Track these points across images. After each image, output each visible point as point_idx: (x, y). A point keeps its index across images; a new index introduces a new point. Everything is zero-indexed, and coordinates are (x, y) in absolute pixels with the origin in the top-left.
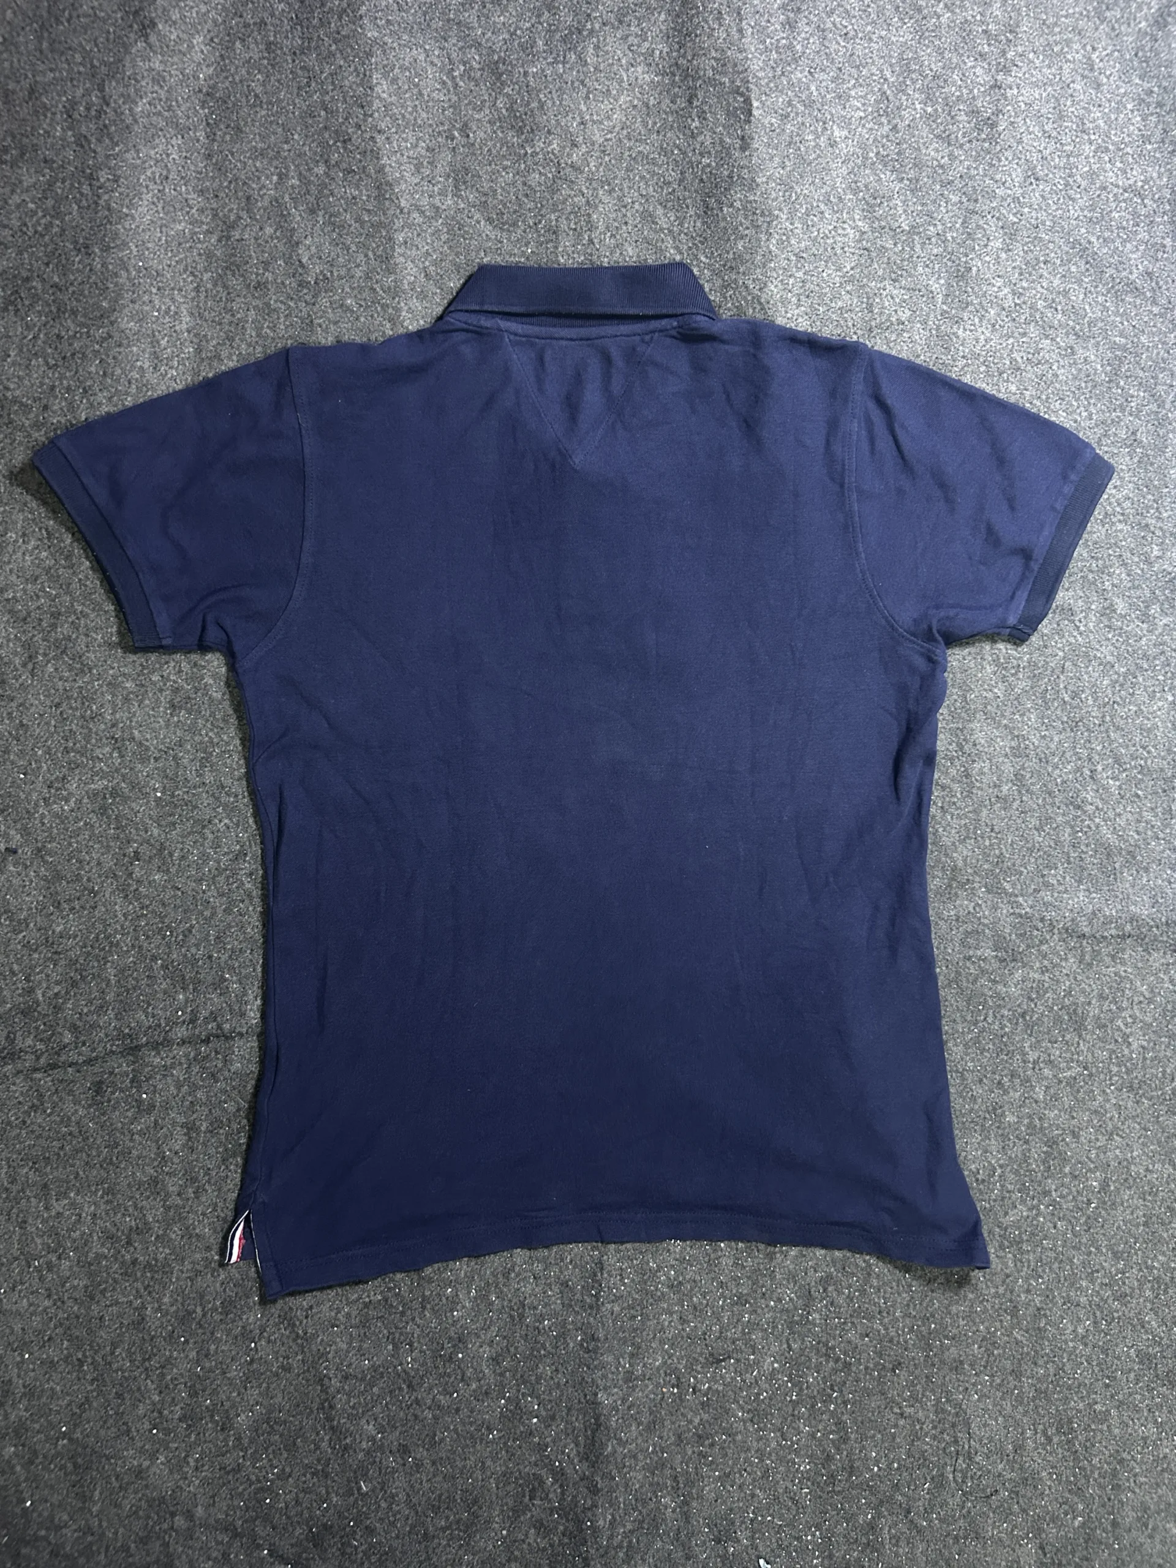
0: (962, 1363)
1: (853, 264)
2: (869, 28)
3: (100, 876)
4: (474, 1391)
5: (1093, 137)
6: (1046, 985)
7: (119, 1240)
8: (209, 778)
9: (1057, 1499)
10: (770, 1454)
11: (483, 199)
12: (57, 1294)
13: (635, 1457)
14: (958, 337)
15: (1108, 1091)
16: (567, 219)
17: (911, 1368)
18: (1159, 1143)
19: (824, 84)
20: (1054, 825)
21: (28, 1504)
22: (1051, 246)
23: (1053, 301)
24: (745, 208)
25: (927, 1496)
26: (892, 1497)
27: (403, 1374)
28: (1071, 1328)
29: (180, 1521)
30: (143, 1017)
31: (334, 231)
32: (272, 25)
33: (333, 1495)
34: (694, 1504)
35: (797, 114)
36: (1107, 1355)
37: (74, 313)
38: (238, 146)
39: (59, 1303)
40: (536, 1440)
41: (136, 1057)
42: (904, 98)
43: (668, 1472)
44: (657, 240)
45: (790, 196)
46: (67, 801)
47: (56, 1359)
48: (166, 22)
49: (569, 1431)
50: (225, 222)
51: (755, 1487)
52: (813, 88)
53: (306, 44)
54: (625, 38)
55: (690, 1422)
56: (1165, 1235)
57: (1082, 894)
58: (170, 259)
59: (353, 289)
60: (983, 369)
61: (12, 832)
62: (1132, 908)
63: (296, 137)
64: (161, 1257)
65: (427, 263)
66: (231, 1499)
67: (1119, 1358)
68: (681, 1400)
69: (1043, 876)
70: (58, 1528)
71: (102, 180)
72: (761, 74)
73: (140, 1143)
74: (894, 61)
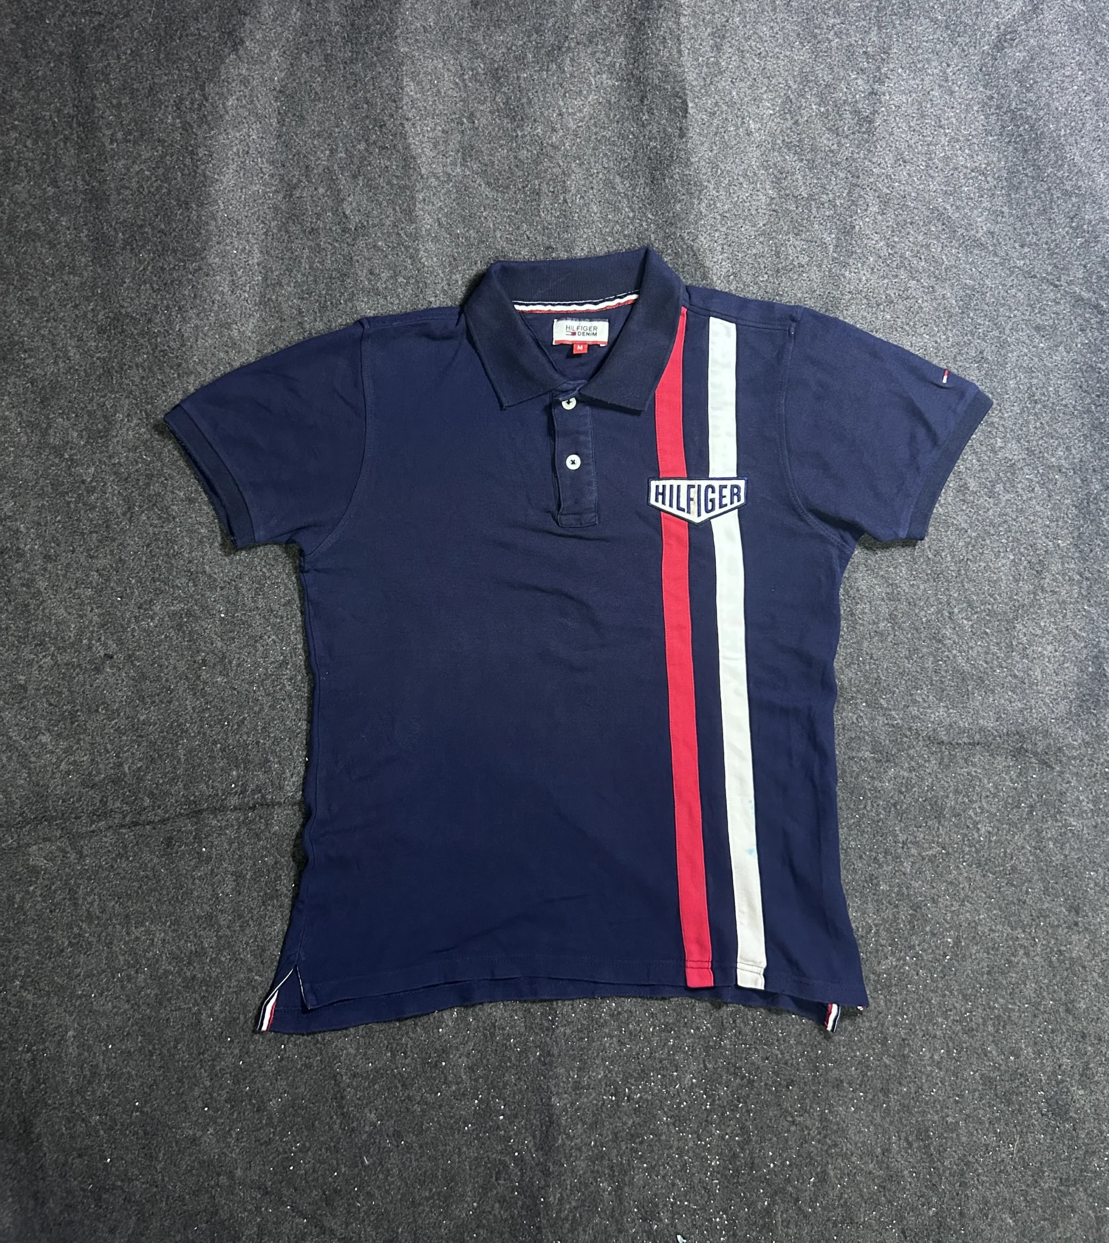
0: (842, 1081)
1: (765, 222)
2: (777, 50)
3: (175, 678)
4: (454, 1092)
5: (947, 131)
6: (913, 781)
7: (182, 960)
8: (261, 603)
9: (915, 1193)
10: (688, 1151)
11: (484, 168)
12: (134, 999)
13: (580, 1149)
14: (845, 277)
15: (961, 866)
16: (547, 184)
17: (802, 1085)
18: (1000, 909)
19: (743, 90)
20: (920, 655)
21: (109, 1160)
22: (916, 211)
23: (918, 252)
24: (682, 180)
25: (812, 1189)
26: (784, 1189)
27: (398, 1076)
28: (928, 1055)
29: (223, 1180)
30: (205, 788)
31: (370, 191)
32: (329, 41)
33: (342, 1166)
34: (626, 1189)
35: (722, 112)
36: (957, 1077)
37: (175, 251)
38: (301, 129)
39: (136, 1007)
40: (502, 1133)
41: (198, 819)
42: (803, 100)
43: (606, 1163)
44: (616, 202)
45: (717, 171)
46: (152, 619)
47: (132, 1050)
48: (252, 40)
49: (528, 1127)
50: (289, 185)
51: (675, 1177)
52: (734, 93)
53: (355, 56)
54: (593, 54)
55: (625, 1124)
56: (1004, 982)
57: (941, 710)
58: (247, 211)
59: (383, 234)
60: (865, 301)
61: (110, 642)
62: (981, 721)
63: (344, 123)
64: (214, 975)
65: (440, 215)
66: (264, 1165)
67: (966, 1080)
68: (618, 1106)
69: (911, 695)
70: (130, 1180)
71: (200, 155)
72: (695, 83)
73: (200, 887)
74: (796, 73)
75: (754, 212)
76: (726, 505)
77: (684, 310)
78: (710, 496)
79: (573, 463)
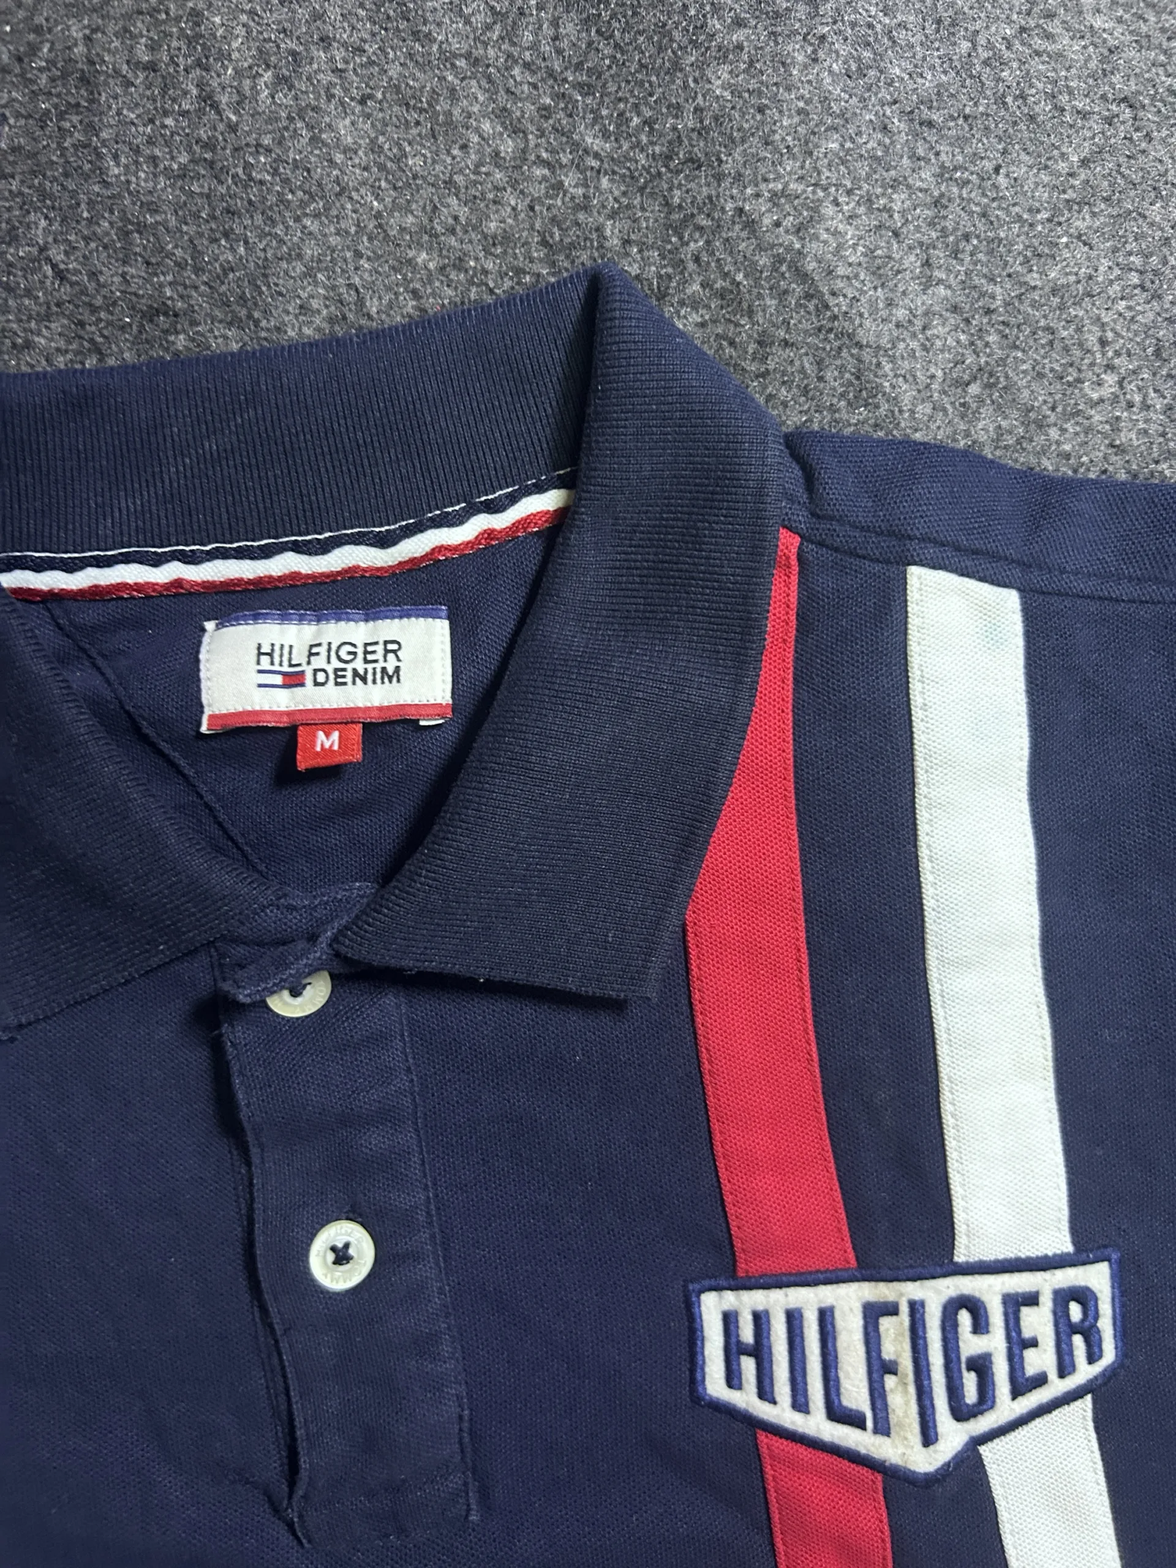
75: (1044, 108)
76: (1041, 1380)
77: (789, 543)
78: (971, 1345)
79: (341, 1256)
